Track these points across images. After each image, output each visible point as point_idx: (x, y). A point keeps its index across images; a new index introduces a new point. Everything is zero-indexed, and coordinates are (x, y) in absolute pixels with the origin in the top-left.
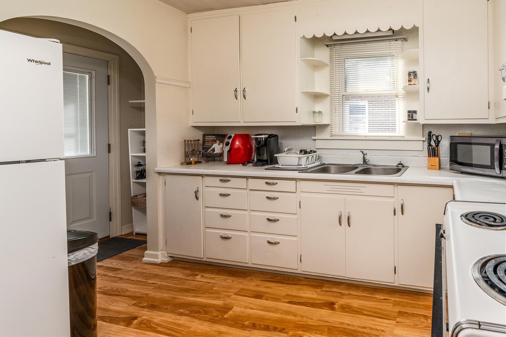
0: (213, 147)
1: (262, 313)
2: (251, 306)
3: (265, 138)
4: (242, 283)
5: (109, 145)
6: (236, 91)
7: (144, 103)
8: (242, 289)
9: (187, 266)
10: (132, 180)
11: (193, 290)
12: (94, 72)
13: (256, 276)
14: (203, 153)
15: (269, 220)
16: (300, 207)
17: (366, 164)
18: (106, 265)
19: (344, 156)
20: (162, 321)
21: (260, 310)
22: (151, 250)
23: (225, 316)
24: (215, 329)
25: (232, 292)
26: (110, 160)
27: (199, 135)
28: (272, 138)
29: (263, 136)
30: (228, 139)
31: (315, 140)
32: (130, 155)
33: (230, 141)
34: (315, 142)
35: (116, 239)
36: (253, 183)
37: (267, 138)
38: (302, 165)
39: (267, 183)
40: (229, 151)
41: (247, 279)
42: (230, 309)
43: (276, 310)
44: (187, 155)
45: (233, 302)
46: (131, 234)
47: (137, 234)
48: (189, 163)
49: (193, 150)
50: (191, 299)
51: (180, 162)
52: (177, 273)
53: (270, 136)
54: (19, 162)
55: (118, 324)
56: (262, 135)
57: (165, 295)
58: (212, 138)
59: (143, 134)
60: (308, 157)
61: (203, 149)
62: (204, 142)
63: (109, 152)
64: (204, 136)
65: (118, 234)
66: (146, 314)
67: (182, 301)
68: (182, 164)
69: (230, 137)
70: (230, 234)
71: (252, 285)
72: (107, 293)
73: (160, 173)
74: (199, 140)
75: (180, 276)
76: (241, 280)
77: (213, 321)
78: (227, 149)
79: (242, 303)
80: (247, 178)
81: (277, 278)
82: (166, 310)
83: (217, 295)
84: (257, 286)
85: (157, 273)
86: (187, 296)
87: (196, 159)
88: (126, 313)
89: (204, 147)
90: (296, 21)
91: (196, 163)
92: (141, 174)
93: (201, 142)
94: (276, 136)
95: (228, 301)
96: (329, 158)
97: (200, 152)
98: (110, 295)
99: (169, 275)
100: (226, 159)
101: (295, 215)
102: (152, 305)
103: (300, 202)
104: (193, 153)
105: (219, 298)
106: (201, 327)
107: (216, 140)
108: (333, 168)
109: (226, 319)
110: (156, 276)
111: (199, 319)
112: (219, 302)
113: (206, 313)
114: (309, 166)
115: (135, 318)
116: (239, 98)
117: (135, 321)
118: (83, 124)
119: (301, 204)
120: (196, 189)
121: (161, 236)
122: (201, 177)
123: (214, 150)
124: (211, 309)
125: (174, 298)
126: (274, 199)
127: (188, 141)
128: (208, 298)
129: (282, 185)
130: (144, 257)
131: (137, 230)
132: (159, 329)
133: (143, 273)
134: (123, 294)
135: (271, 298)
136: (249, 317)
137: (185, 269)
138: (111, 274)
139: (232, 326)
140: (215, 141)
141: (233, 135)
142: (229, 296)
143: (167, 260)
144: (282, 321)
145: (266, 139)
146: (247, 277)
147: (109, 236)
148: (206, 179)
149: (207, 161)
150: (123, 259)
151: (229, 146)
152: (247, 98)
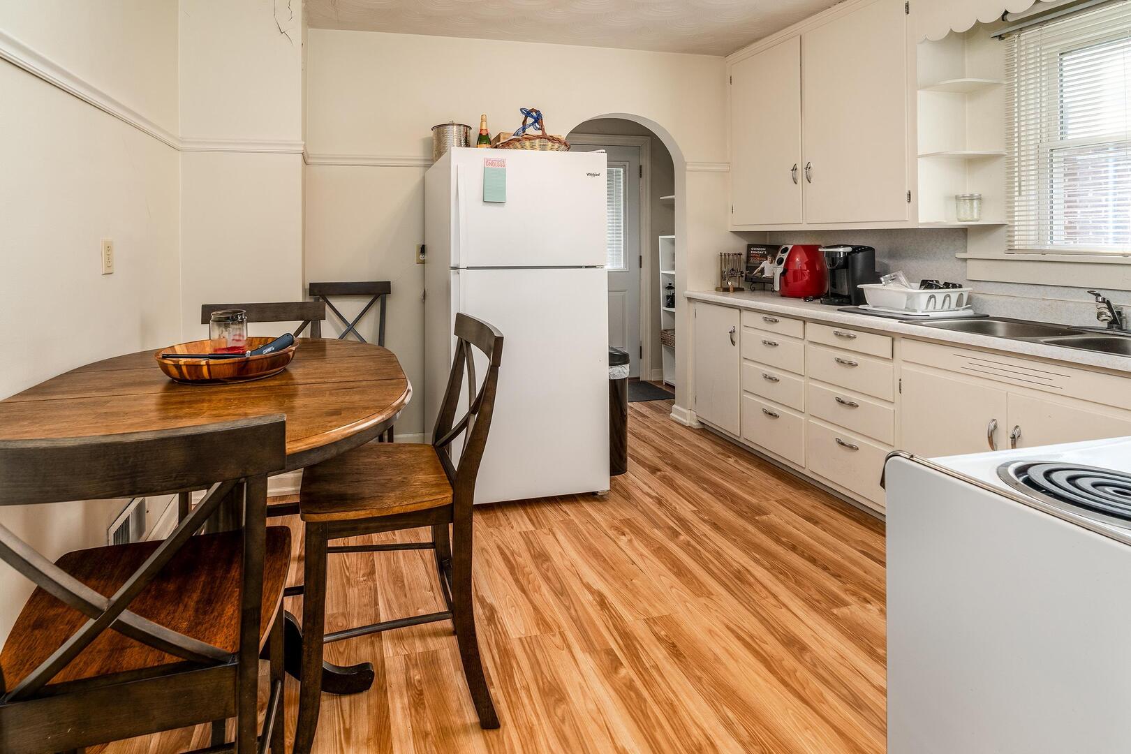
0: (762, 266)
1: (812, 541)
2: (797, 525)
3: (844, 253)
4: (790, 492)
5: (641, 257)
6: (794, 169)
7: (673, 200)
8: (787, 499)
9: (719, 442)
10: (663, 308)
11: (722, 472)
12: (627, 164)
13: (816, 495)
14: (746, 275)
15: (841, 402)
16: (900, 390)
17: (1121, 329)
18: (636, 408)
19: (1047, 303)
20: (684, 485)
21: (809, 537)
22: (678, 405)
23: (757, 518)
24: (741, 524)
25: (774, 497)
26: (642, 278)
27: (740, 246)
28: (860, 254)
29: (841, 250)
30: (782, 253)
31: (965, 260)
32: (661, 272)
33: (785, 256)
34: (964, 264)
35: (645, 382)
36: (814, 331)
37: (849, 253)
38: (915, 311)
39: (836, 334)
40: (783, 274)
41: (800, 491)
42: (766, 514)
43: (835, 550)
44: (723, 277)
45: (771, 508)
46: (661, 382)
47: (667, 384)
48: (726, 290)
49: (733, 270)
50: (717, 479)
51: (714, 287)
52: (706, 445)
53: (856, 249)
54: (581, 267)
55: (644, 468)
56: (839, 246)
57: (690, 462)
58: (760, 251)
59: (673, 242)
60: (932, 297)
61: (747, 268)
62: (749, 256)
63: (641, 267)
64: (749, 246)
65: (648, 379)
66: (668, 471)
67: (706, 476)
68: (717, 289)
69: (785, 250)
70: (779, 411)
71: (807, 502)
72: (637, 436)
73: (689, 299)
74: (740, 254)
75: (708, 450)
76: (790, 489)
77: (740, 514)
78: (780, 269)
79: (784, 516)
80: (804, 320)
81: (853, 513)
82: (689, 478)
83: (752, 491)
84: (813, 507)
85: (684, 436)
86: (715, 475)
87: (736, 285)
88: (651, 461)
89: (749, 265)
90: (908, 13)
91: (736, 290)
92: (671, 301)
93: (744, 257)
94: (872, 250)
95: (764, 504)
96: (1000, 305)
97: (742, 273)
98: (639, 439)
99: (697, 444)
100: (777, 288)
101: (890, 403)
102: (676, 466)
103: (900, 380)
104: (733, 274)
105: (753, 495)
106: (725, 513)
107: (767, 255)
108: (1000, 327)
109: (757, 521)
110: (682, 438)
111: (724, 504)
112: (754, 500)
113: (733, 502)
114: (932, 315)
115: (659, 470)
116: (799, 181)
117: (659, 473)
118: (618, 232)
119: (902, 385)
120: (732, 328)
121: (690, 389)
122: (738, 311)
123: (762, 271)
124: (739, 501)
125: (699, 470)
126: (851, 364)
127: (725, 255)
128: (739, 488)
129: (863, 342)
130: (671, 412)
131: (667, 379)
132: (680, 491)
133: (670, 430)
134: (649, 442)
135: (830, 530)
136: (789, 535)
137: (717, 444)
138: (640, 419)
139: (763, 532)
140: (764, 257)
141: (790, 247)
142: (768, 500)
143: (695, 425)
144: (841, 566)
145: (847, 255)
146: (800, 489)
147: (639, 378)
148: (745, 314)
149: (753, 290)
150: (651, 407)
151: (783, 265)
152: (812, 180)
